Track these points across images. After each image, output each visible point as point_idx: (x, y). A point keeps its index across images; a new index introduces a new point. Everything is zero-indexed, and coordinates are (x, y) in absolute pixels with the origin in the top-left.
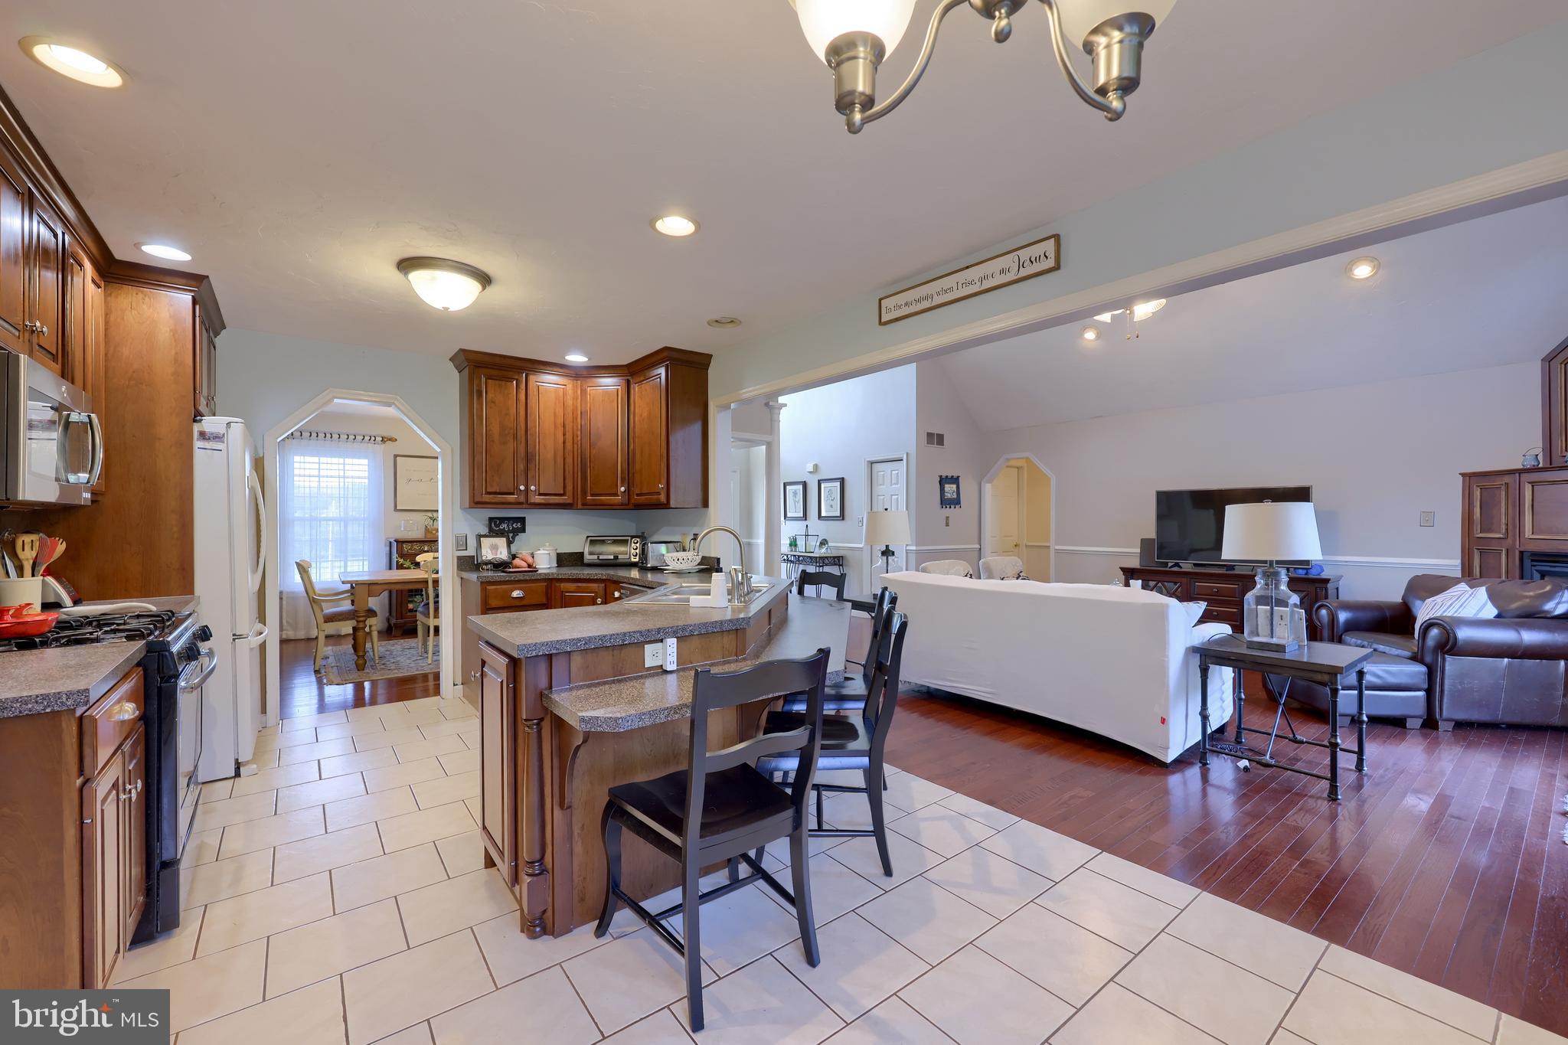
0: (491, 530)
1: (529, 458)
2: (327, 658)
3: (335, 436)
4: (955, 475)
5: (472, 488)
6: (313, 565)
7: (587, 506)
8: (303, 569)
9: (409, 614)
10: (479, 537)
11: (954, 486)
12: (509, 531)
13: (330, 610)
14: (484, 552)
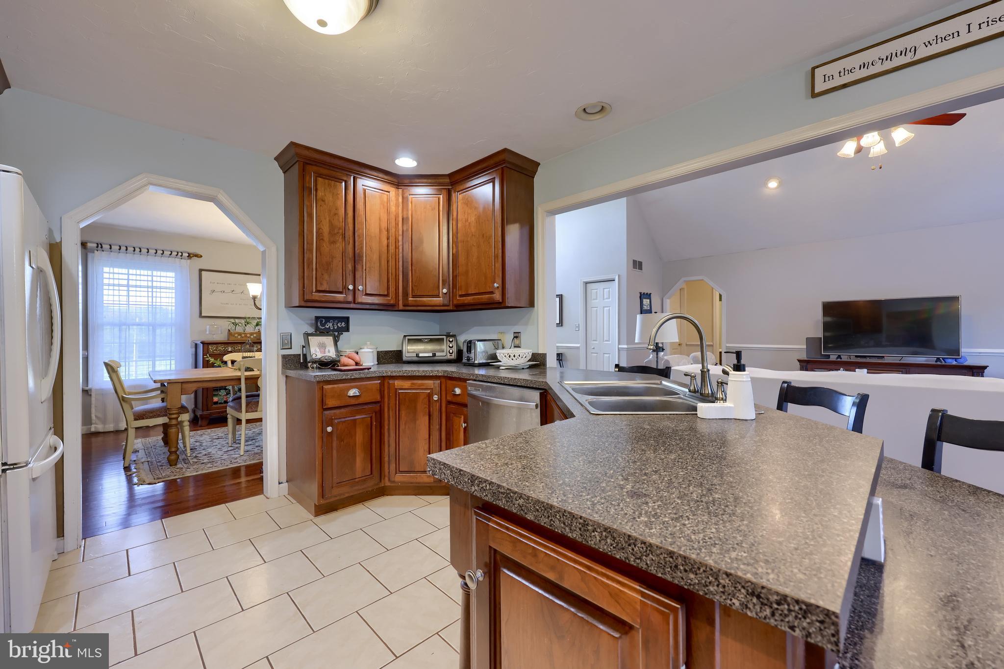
0: (317, 329)
1: (356, 259)
2: (136, 451)
3: (144, 251)
4: (649, 293)
5: (301, 286)
6: (122, 364)
7: (409, 309)
8: (112, 369)
9: (215, 406)
10: (307, 335)
11: (648, 300)
12: (334, 330)
13: (140, 407)
14: (313, 350)
